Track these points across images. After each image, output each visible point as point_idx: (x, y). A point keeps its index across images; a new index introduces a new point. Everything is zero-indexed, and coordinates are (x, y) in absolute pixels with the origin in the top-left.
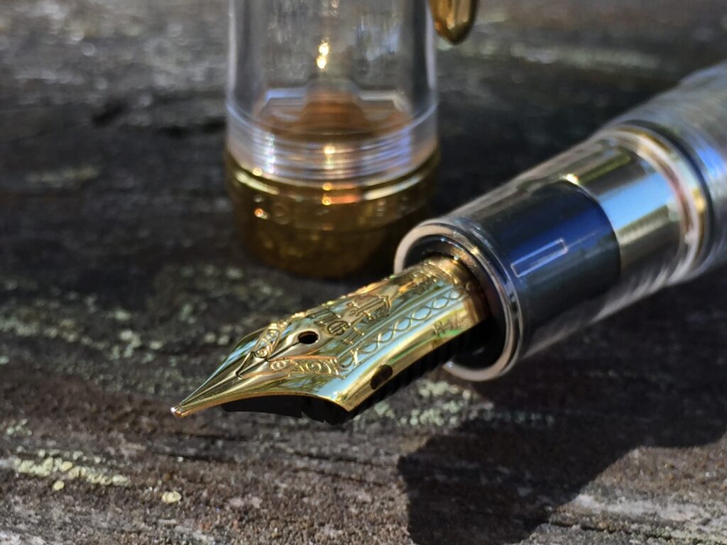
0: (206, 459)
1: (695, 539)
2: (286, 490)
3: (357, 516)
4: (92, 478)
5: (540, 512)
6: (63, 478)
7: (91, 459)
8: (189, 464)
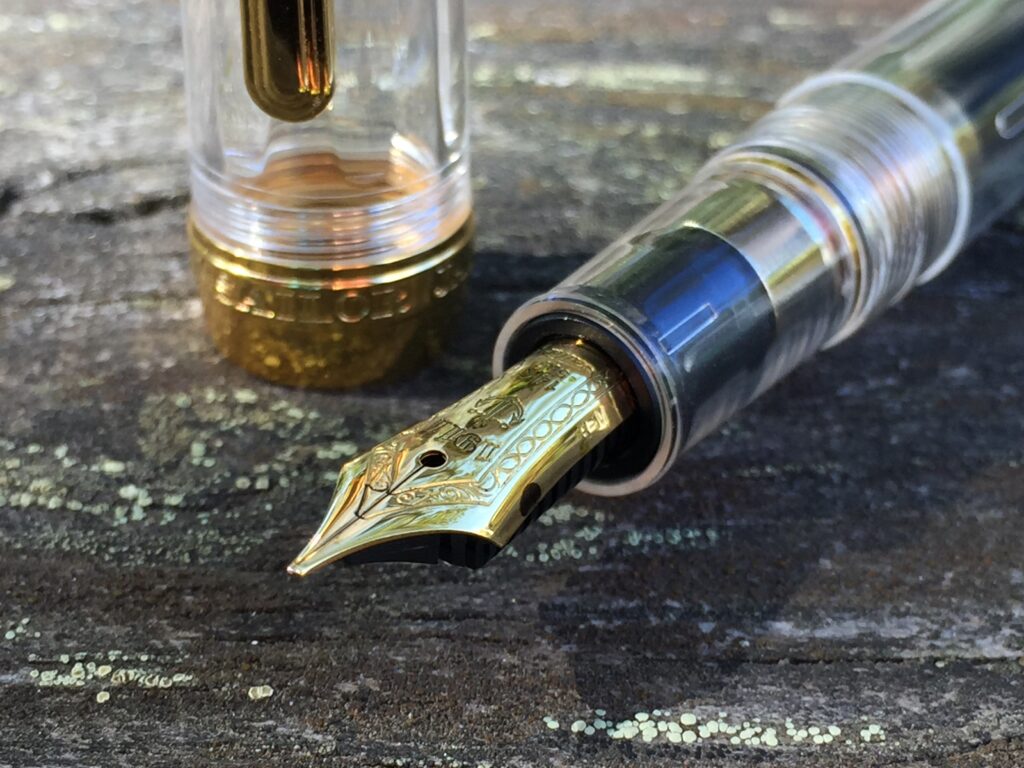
0: (290, 638)
1: (931, 658)
2: (406, 662)
4: (145, 682)
5: (736, 649)
6: (104, 687)
7: (134, 658)
8: (267, 648)
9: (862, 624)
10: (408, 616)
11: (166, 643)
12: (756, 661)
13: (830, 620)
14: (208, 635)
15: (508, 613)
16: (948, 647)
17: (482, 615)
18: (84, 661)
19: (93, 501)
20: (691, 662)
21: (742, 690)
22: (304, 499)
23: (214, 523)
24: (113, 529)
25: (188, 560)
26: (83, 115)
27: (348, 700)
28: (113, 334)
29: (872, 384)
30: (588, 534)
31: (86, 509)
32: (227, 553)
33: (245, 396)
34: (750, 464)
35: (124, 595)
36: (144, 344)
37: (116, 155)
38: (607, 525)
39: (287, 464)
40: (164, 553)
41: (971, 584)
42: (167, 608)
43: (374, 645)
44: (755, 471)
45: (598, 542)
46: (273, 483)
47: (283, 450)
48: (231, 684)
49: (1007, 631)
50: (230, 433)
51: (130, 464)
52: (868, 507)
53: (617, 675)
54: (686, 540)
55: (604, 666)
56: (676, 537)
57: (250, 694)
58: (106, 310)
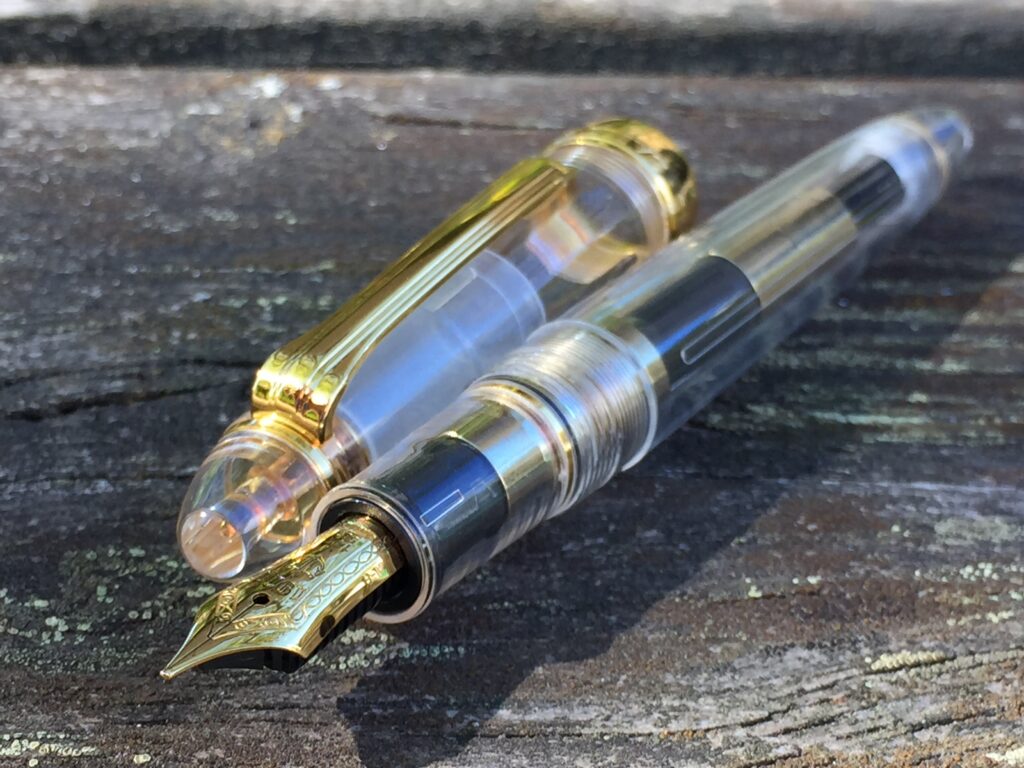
0: (163, 722)
1: (601, 733)
2: (243, 738)
3: (313, 752)
4: (62, 752)
5: (469, 728)
6: (34, 756)
7: (54, 736)
8: (147, 729)
9: (558, 710)
10: (246, 707)
11: (78, 726)
12: (482, 736)
13: (537, 709)
14: (106, 720)
15: (315, 704)
16: (615, 726)
17: (298, 706)
18: (20, 739)
19: (27, 627)
20: (438, 737)
21: (471, 755)
22: (177, 626)
23: (112, 644)
24: (40, 648)
25: (93, 669)
26: (16, 334)
27: (202, 763)
28: (40, 506)
29: (588, 542)
30: (374, 650)
31: (21, 634)
32: (121, 664)
33: (136, 552)
34: (495, 601)
35: (49, 694)
36: (63, 513)
37: (43, 366)
38: (389, 643)
39: (165, 601)
40: (76, 664)
41: (637, 683)
42: (78, 703)
43: (221, 726)
44: (496, 605)
45: (381, 655)
46: (155, 615)
47: (163, 591)
48: (122, 753)
49: (656, 715)
50: (125, 579)
51: (52, 601)
52: (573, 630)
53: (387, 746)
54: (443, 654)
55: (379, 740)
56: (436, 652)
57: (135, 760)
58: (34, 488)
